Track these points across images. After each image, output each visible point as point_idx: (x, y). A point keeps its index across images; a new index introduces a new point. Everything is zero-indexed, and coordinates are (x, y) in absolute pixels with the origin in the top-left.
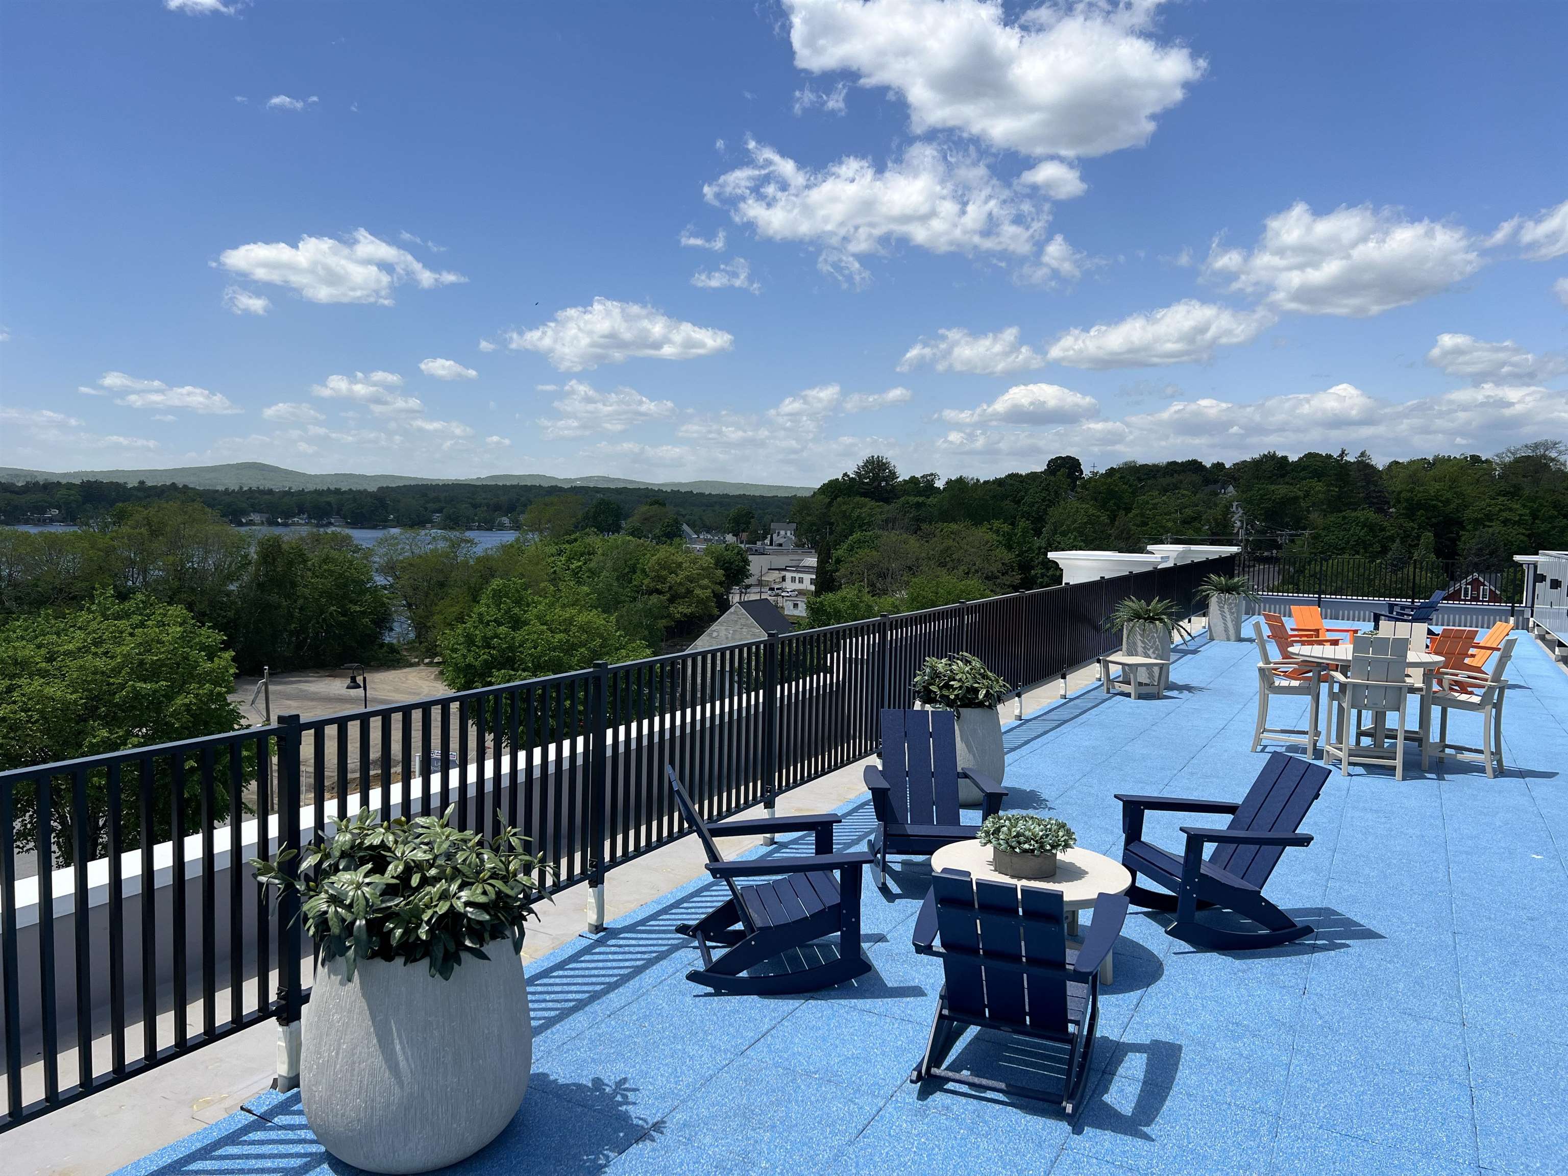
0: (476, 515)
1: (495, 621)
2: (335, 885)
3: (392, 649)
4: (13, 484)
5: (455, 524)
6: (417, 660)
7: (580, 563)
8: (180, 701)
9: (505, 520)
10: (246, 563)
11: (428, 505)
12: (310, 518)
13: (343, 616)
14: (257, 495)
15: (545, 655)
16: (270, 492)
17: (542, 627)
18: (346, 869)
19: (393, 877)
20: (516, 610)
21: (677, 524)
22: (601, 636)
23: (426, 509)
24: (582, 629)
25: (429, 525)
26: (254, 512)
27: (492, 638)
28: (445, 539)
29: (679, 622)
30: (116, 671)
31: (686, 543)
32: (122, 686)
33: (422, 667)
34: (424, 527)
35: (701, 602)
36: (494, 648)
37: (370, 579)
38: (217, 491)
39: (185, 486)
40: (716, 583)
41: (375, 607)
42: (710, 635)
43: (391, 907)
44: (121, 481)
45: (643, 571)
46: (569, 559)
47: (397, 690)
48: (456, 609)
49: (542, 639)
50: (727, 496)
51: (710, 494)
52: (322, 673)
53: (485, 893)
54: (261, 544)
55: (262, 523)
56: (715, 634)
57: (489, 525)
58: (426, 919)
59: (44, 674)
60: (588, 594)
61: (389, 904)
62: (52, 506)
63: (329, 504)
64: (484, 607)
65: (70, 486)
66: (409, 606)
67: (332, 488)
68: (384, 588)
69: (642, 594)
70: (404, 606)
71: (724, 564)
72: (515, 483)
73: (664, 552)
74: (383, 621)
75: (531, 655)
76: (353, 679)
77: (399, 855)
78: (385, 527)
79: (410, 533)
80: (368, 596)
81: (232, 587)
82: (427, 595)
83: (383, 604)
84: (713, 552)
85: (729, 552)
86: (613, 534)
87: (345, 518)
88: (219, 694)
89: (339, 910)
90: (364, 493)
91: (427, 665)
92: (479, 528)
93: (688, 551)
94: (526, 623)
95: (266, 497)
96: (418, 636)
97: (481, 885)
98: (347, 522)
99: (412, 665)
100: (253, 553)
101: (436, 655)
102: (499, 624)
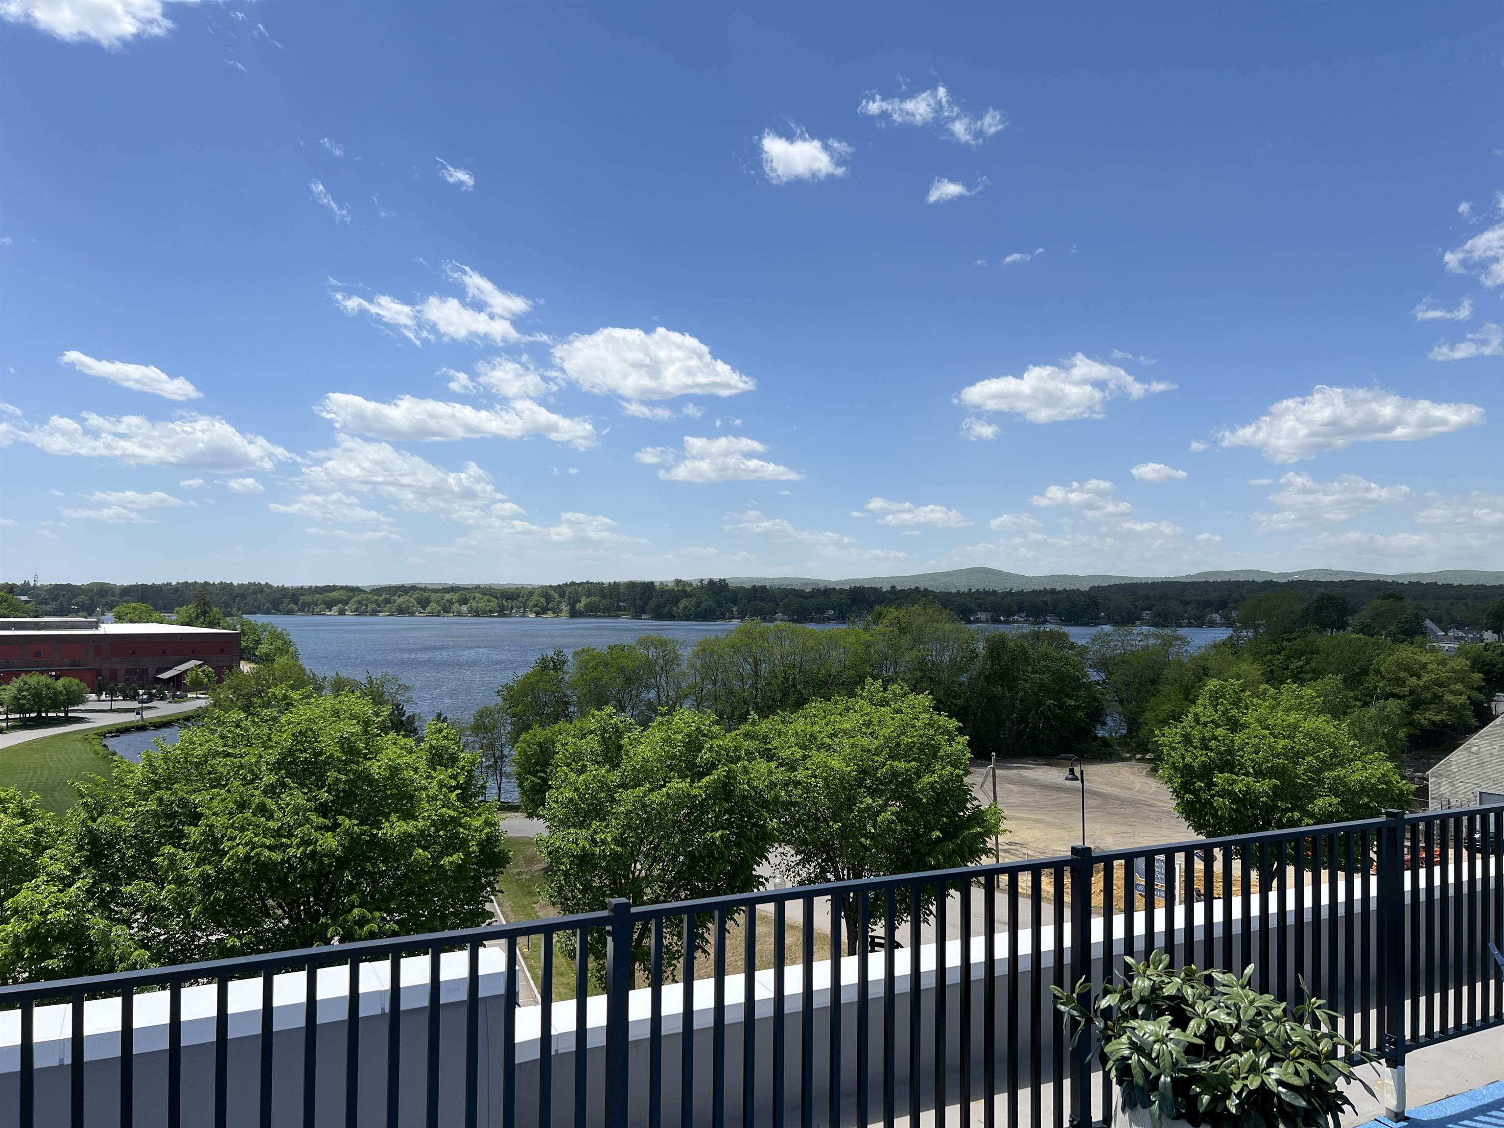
0: (1185, 612)
1: (1212, 722)
2: (1137, 1032)
3: (1105, 742)
4: (803, 591)
5: (1164, 621)
6: (1128, 755)
7: (1301, 663)
8: (926, 779)
9: (1216, 617)
10: (974, 656)
11: (1138, 603)
12: (1028, 616)
13: (1059, 709)
14: (983, 596)
15: (1268, 761)
16: (995, 593)
17: (1264, 732)
18: (1145, 1017)
19: (1195, 1035)
20: (1234, 712)
21: (1418, 620)
22: (1331, 745)
23: (1136, 607)
24: (1307, 735)
25: (1138, 623)
26: (980, 611)
27: (1210, 740)
28: (1156, 636)
29: (1424, 731)
30: (878, 751)
31: (1430, 641)
32: (884, 764)
33: (1133, 762)
34: (1134, 624)
35: (1452, 708)
36: (1212, 750)
37: (1085, 675)
38: (950, 593)
39: (926, 589)
40: (1473, 689)
41: (1089, 702)
42: (1468, 750)
43: (1196, 1069)
44: (878, 586)
45: (1378, 672)
46: (1288, 658)
47: (1109, 784)
48: (1168, 707)
49: (1264, 744)
50: (1483, 587)
51: (1460, 585)
52: (1040, 761)
53: (1297, 1073)
54: (987, 640)
55: (987, 621)
56: (1474, 749)
57: (1199, 622)
58: (1236, 1091)
59: (828, 748)
60: (1312, 698)
61: (1195, 1066)
62: (829, 608)
63: (1045, 603)
64: (1201, 708)
65: (842, 591)
66: (1121, 701)
67: (1048, 588)
68: (1098, 683)
69: (1377, 699)
70: (1116, 701)
71: (1484, 666)
72: (1226, 579)
73: (1405, 652)
74: (1096, 716)
75: (1252, 760)
76: (1072, 771)
77: (1200, 1011)
78: (1096, 625)
79: (1123, 630)
80: (1082, 693)
81: (964, 678)
82: (1138, 691)
83: (1096, 700)
84: (1468, 653)
85: (1489, 653)
86: (1338, 630)
87: (1059, 615)
88: (958, 775)
89: (1143, 1060)
90: (1077, 592)
91: (1139, 760)
92: (1189, 625)
93: (1433, 650)
94: (1245, 726)
95: (991, 598)
96: (1130, 731)
97: (1291, 1064)
98: (1061, 620)
99: (1124, 760)
100: (981, 647)
101: (1148, 751)
102: (1218, 726)
